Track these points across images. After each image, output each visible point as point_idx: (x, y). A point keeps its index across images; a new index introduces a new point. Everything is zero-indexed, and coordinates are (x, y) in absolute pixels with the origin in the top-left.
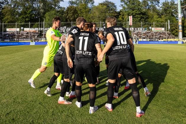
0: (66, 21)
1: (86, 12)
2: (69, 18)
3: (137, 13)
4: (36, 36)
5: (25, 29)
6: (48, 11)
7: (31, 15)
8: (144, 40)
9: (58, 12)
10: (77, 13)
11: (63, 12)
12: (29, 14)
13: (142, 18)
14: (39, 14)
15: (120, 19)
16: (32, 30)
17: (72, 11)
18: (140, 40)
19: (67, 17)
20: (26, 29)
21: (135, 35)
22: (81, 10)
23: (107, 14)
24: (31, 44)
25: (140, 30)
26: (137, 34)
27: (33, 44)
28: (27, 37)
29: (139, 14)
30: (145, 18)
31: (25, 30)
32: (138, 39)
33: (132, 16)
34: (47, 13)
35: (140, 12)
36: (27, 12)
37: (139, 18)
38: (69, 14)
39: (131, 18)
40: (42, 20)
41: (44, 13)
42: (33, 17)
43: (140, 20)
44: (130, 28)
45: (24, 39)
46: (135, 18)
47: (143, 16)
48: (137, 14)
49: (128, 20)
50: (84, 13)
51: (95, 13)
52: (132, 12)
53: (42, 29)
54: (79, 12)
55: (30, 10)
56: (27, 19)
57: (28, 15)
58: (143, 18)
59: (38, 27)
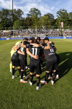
0: (26, 26)
2: (27, 24)
3: (66, 20)
4: (10, 35)
6: (16, 20)
7: (6, 23)
8: (70, 36)
9: (21, 20)
10: (32, 21)
11: (24, 20)
12: (5, 22)
13: (69, 23)
14: (10, 22)
15: (56, 24)
16: (7, 31)
17: (29, 20)
18: (67, 36)
19: (26, 23)
20: (4, 31)
21: (64, 34)
22: (34, 19)
23: (49, 21)
24: (7, 39)
25: (68, 30)
26: (66, 33)
27: (8, 39)
28: (5, 36)
29: (67, 21)
30: (71, 23)
32: (66, 36)
33: (63, 22)
34: (15, 22)
35: (68, 20)
37: (67, 24)
38: (27, 22)
39: (62, 23)
40: (12, 26)
41: (13, 22)
42: (8, 24)
43: (68, 24)
44: (62, 29)
45: (3, 37)
46: (65, 23)
47: (70, 22)
48: (66, 21)
49: (61, 25)
50: (36, 21)
51: (42, 21)
52: (63, 20)
53: (12, 31)
54: (33, 20)
55: (6, 20)
56: (4, 25)
57: (5, 23)
58: (70, 23)
59: (10, 30)
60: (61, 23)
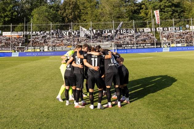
0: (63, 20)
1: (92, 7)
2: (66, 16)
3: (167, 4)
4: (20, 44)
5: (3, 33)
6: (37, 6)
7: (12, 13)
8: (179, 45)
9: (51, 7)
10: (78, 8)
11: (58, 7)
12: (10, 11)
13: (174, 11)
14: (23, 11)
15: (142, 14)
16: (15, 35)
17: (71, 6)
18: (172, 45)
19: (65, 15)
20: (5, 34)
21: (164, 39)
22: (84, 3)
23: (122, 9)
24: (13, 56)
25: (171, 30)
26: (168, 37)
27: (15, 55)
29: (170, 6)
30: (179, 11)
31: (3, 35)
32: (169, 44)
34: (35, 10)
35: (170, 4)
36: (7, 8)
37: (170, 13)
38: (67, 11)
39: (157, 13)
40: (28, 21)
41: (31, 10)
42: (15, 16)
43: (172, 15)
44: (157, 29)
45: (3, 49)
46: (164, 12)
47: (176, 9)
48: (167, 7)
49: (154, 16)
50: (89, 8)
51: (104, 7)
52: (159, 4)
53: (28, 33)
54: (81, 7)
55: (11, 6)
56: (6, 19)
57: (8, 13)
58: (177, 12)
59: (22, 30)
60: (155, 12)
